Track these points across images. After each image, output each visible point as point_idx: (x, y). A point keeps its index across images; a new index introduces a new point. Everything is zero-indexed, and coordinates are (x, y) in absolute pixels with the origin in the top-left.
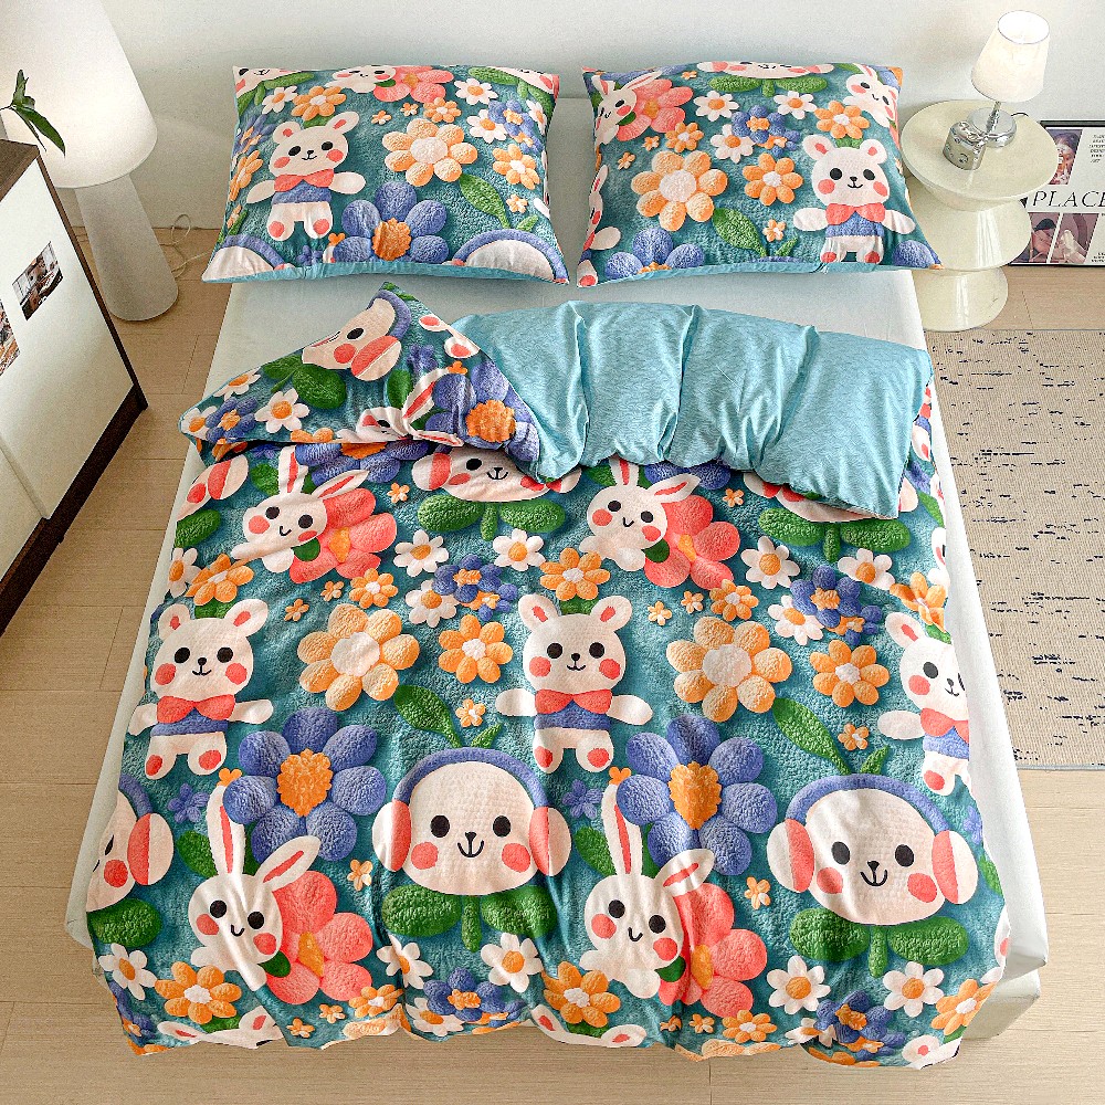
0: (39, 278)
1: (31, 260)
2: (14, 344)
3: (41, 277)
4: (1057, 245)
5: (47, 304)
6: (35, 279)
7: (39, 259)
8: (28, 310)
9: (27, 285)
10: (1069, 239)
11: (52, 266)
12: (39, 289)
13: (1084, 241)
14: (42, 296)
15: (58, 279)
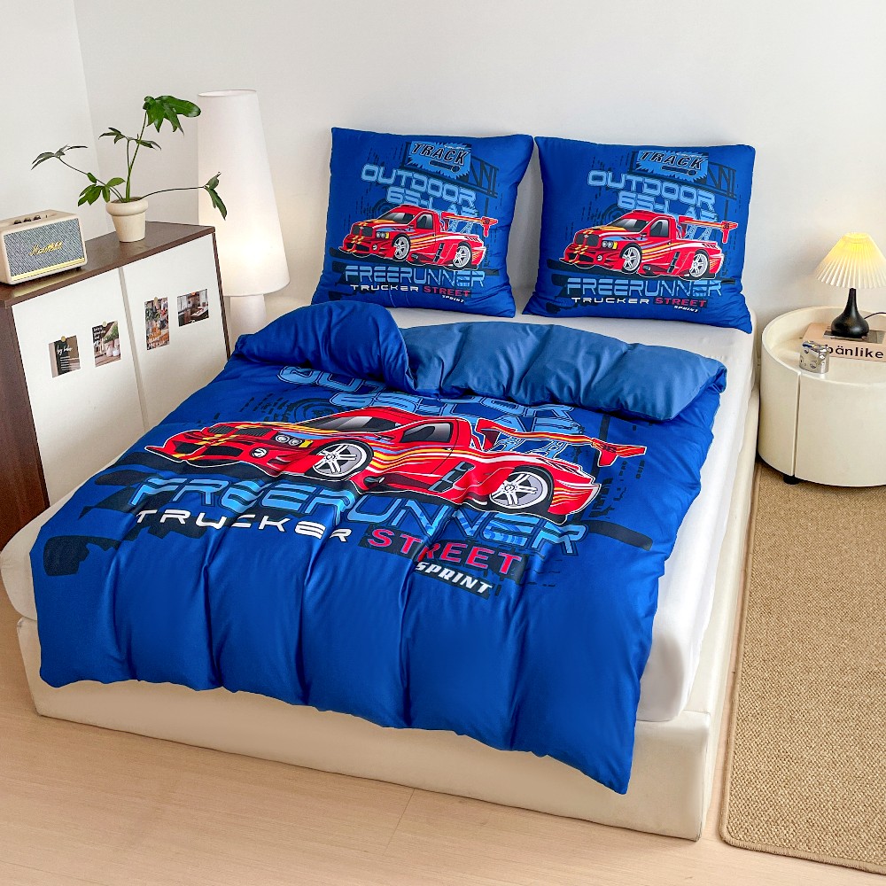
0: (194, 305)
1: (193, 291)
2: (167, 335)
3: (195, 307)
5: (194, 324)
6: (190, 305)
7: (197, 294)
8: (183, 321)
9: (185, 305)
11: (204, 305)
12: (192, 313)
14: (193, 318)
15: (206, 315)
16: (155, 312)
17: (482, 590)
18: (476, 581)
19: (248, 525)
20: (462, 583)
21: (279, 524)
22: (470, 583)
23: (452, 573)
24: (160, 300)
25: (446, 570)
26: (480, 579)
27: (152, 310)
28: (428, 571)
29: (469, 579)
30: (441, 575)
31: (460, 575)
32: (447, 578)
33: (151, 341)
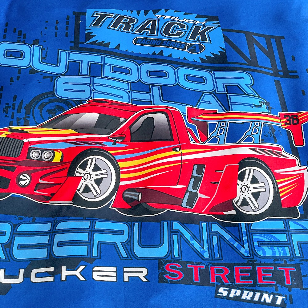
17: (279, 302)
18: (272, 296)
19: (51, 279)
20: (262, 300)
21: (77, 273)
22: (267, 298)
23: (251, 294)
25: (246, 292)
26: (274, 294)
28: (232, 295)
29: (265, 296)
30: (243, 297)
31: (258, 294)
32: (249, 298)
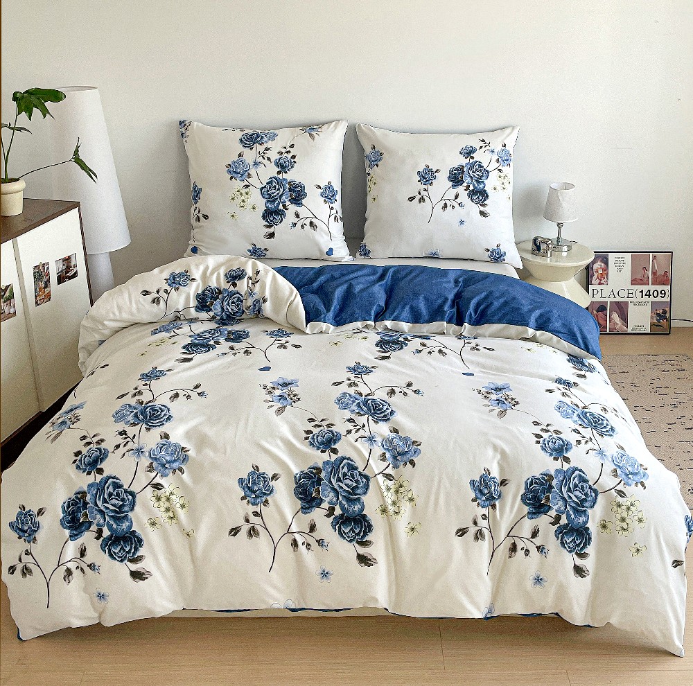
0: (67, 267)
1: (66, 256)
2: (49, 292)
3: (68, 268)
4: (610, 321)
5: (68, 283)
6: (65, 267)
7: (69, 258)
8: (60, 280)
9: (61, 267)
10: (616, 317)
11: (74, 266)
12: (68, 272)
13: (624, 318)
14: (67, 278)
15: (75, 275)
16: (40, 274)
24: (44, 265)
27: (38, 272)
33: (38, 298)
